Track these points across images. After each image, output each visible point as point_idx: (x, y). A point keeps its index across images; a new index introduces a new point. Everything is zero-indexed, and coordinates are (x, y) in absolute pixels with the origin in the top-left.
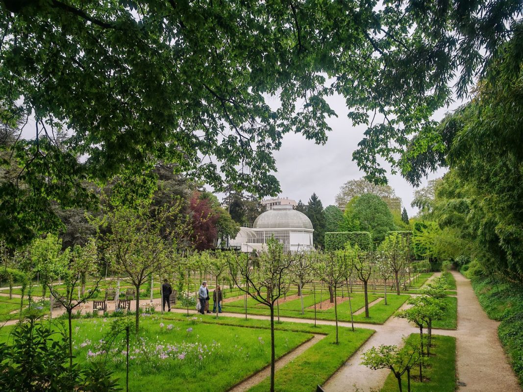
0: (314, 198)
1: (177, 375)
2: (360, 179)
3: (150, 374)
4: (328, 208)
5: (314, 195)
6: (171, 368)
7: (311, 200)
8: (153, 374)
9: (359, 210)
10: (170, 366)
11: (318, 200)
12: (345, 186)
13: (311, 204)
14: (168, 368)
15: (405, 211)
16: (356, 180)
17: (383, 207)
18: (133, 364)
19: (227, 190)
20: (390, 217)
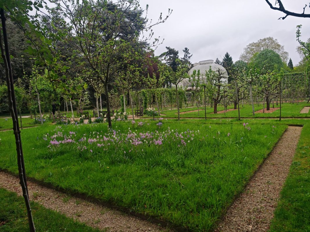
0: (227, 55)
1: (158, 164)
2: (258, 41)
3: (120, 162)
4: (237, 62)
5: (227, 53)
6: (148, 155)
7: (225, 57)
8: (125, 163)
9: (259, 62)
10: (146, 153)
11: (230, 57)
12: (247, 47)
13: (225, 60)
14: (143, 156)
15: (291, 61)
16: (255, 42)
17: (276, 58)
18: (99, 152)
19: (168, 54)
20: (281, 64)
